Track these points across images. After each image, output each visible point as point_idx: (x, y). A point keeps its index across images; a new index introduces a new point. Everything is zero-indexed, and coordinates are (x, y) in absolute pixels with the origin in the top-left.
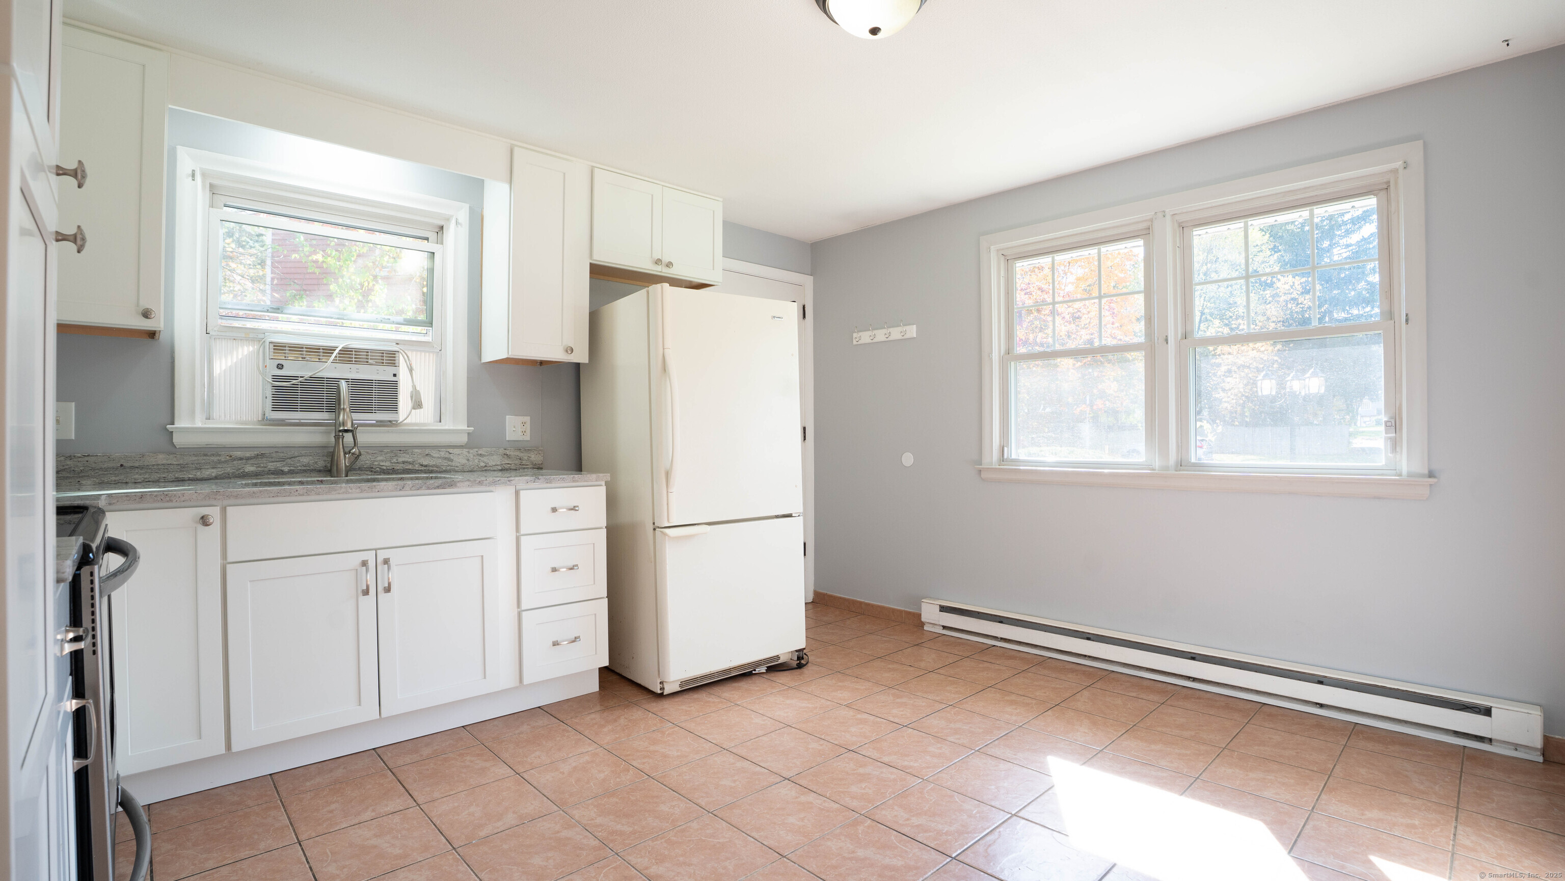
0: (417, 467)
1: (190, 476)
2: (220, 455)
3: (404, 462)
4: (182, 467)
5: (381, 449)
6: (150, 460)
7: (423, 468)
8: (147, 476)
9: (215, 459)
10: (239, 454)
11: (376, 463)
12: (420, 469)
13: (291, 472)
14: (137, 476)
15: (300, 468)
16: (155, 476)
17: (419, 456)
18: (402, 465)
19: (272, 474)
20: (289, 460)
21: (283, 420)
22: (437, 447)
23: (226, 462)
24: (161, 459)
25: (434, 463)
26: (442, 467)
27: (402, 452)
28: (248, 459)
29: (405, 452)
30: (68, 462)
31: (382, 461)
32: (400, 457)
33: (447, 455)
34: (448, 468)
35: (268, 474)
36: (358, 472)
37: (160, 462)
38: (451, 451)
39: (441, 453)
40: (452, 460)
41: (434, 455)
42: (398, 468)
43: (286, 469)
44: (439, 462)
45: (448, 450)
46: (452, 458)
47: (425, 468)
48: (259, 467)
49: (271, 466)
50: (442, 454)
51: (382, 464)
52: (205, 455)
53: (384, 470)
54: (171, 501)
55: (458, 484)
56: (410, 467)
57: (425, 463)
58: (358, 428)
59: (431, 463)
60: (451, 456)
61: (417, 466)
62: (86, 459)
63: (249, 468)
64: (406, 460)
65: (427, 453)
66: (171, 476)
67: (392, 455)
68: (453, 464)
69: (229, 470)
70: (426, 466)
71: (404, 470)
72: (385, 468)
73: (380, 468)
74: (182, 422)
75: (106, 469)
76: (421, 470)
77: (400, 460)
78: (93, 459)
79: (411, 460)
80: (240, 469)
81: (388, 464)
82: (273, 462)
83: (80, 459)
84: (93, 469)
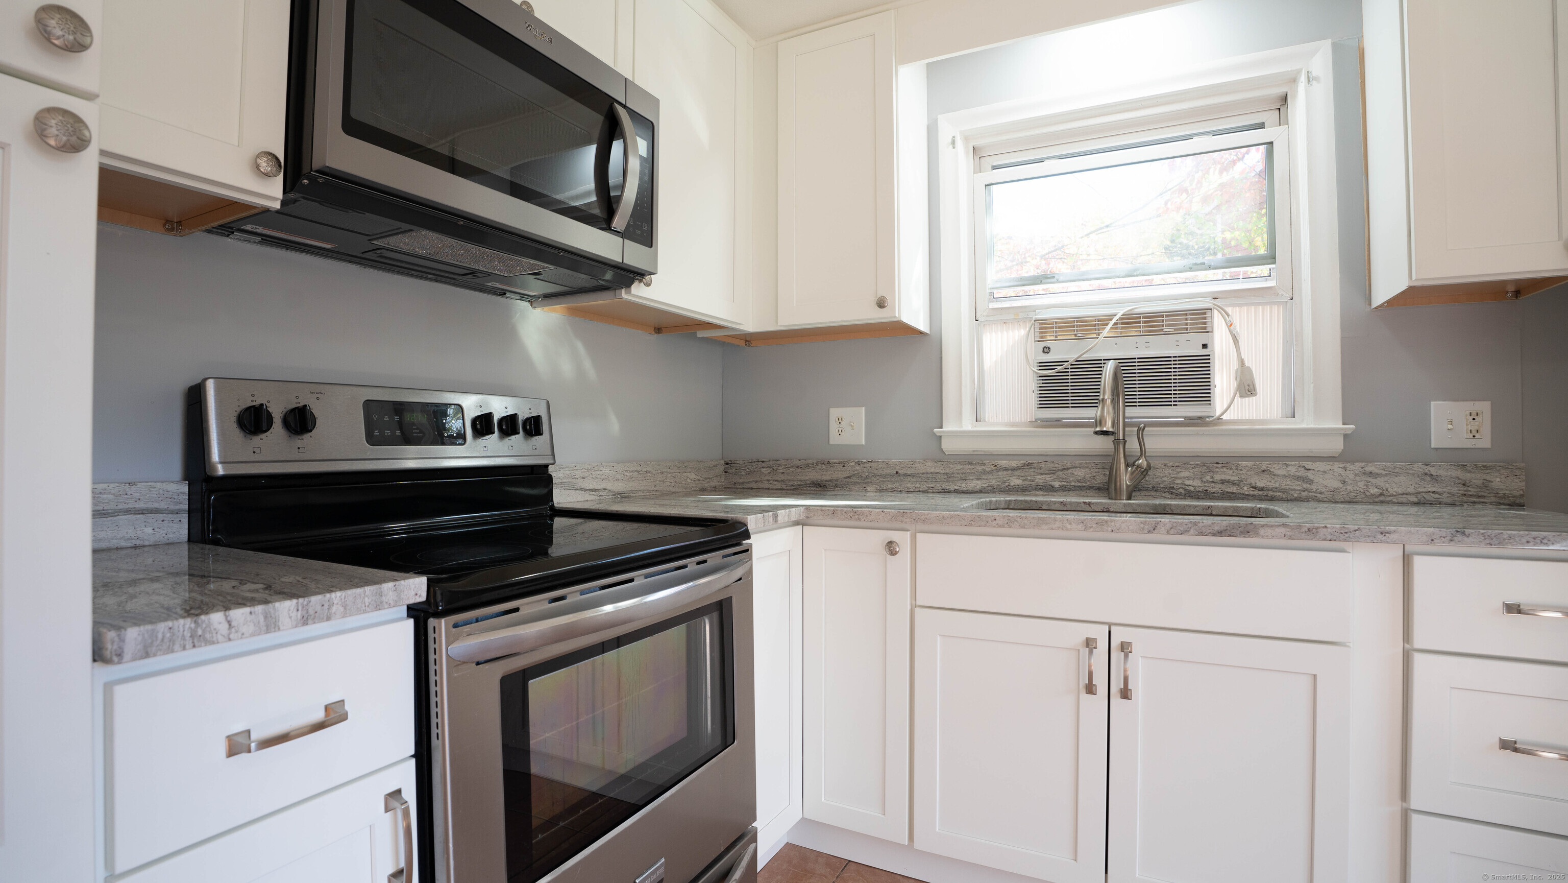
0: (1246, 490)
1: (956, 487)
2: (984, 464)
3: (1223, 482)
4: (949, 477)
5: (1184, 460)
6: (920, 469)
7: (1256, 493)
8: (917, 485)
9: (980, 468)
10: (1004, 463)
11: (1179, 481)
12: (1252, 493)
13: (1063, 489)
14: (909, 485)
15: (1073, 484)
16: (924, 486)
17: (1249, 473)
18: (1220, 486)
19: (1041, 489)
20: (1060, 473)
22: (1284, 459)
23: (990, 472)
24: (930, 467)
25: (1277, 485)
26: (1292, 492)
27: (1219, 465)
28: (1014, 469)
29: (1226, 465)
30: (858, 468)
31: (1188, 478)
32: (1217, 473)
33: (1302, 473)
34: (1304, 494)
35: (1036, 489)
36: (1153, 493)
37: (929, 471)
38: (1309, 465)
39: (1289, 468)
40: (1311, 482)
41: (1276, 472)
42: (1214, 490)
43: (1057, 484)
44: (1286, 483)
45: (1304, 464)
46: (1311, 477)
47: (1260, 493)
48: (1024, 480)
49: (1040, 480)
50: (1292, 470)
51: (1187, 482)
52: (971, 464)
53: (1190, 491)
54: (859, 519)
56: (1234, 489)
57: (1260, 484)
58: (1146, 429)
59: (1272, 485)
60: (1310, 475)
61: (1246, 488)
62: (870, 464)
63: (1015, 482)
64: (1227, 477)
65: (1264, 468)
66: (938, 487)
67: (1204, 469)
68: (1314, 487)
69: (994, 482)
70: (1262, 489)
71: (1223, 494)
72: (1192, 489)
73: (1185, 490)
74: (949, 427)
75: (885, 476)
76: (1253, 496)
77: (1217, 477)
78: (874, 465)
79: (1237, 478)
80: (1005, 482)
81: (1197, 483)
82: (1042, 474)
83: (865, 465)
84: (875, 476)
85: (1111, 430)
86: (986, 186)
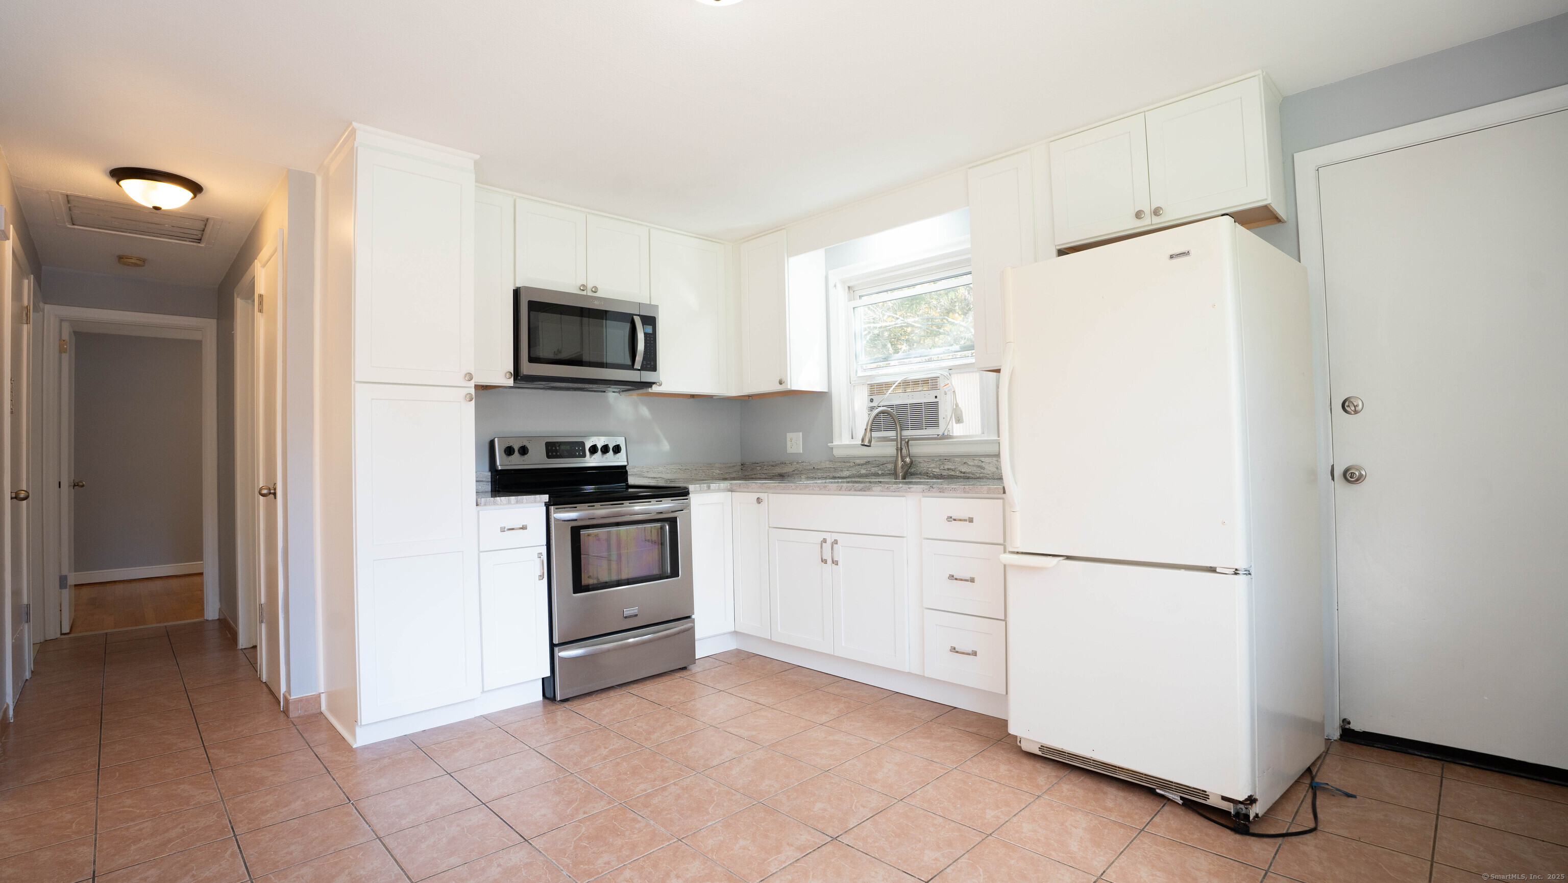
0: (958, 474)
1: (839, 475)
2: (850, 462)
3: (948, 469)
4: (835, 469)
5: (932, 458)
6: (823, 465)
7: (962, 475)
8: (822, 474)
9: (848, 464)
10: (858, 461)
11: (930, 470)
12: (960, 475)
13: (883, 475)
14: (819, 474)
15: (887, 472)
16: (825, 475)
17: (959, 464)
18: (947, 471)
19: (874, 475)
20: (881, 466)
21: (886, 437)
22: (973, 456)
23: (852, 467)
24: (828, 465)
25: (970, 471)
26: (976, 474)
27: (947, 461)
28: (862, 465)
29: (949, 461)
30: (797, 466)
31: (934, 468)
32: (945, 464)
33: (980, 464)
34: (981, 475)
35: (872, 475)
36: (920, 476)
37: (827, 466)
38: (983, 459)
39: (975, 461)
40: (984, 468)
41: (970, 464)
42: (945, 474)
43: (880, 472)
44: (974, 469)
45: (981, 459)
46: (984, 466)
47: (964, 475)
48: (867, 471)
49: (873, 470)
50: (976, 462)
51: (934, 470)
52: (844, 462)
53: (935, 475)
55: (873, 488)
56: (953, 473)
57: (963, 470)
58: (910, 442)
59: (968, 470)
60: (983, 464)
61: (957, 472)
62: (803, 464)
63: (863, 471)
64: (950, 467)
65: (965, 461)
66: (831, 475)
67: (940, 463)
68: (985, 471)
69: (854, 472)
70: (964, 473)
71: (948, 476)
72: (935, 473)
73: (933, 474)
74: (836, 442)
75: (809, 470)
76: (961, 476)
77: (946, 467)
78: (804, 464)
79: (953, 467)
80: (858, 472)
81: (937, 470)
82: (874, 467)
83: (801, 464)
84: (805, 470)
85: (868, 444)
86: (854, 308)
